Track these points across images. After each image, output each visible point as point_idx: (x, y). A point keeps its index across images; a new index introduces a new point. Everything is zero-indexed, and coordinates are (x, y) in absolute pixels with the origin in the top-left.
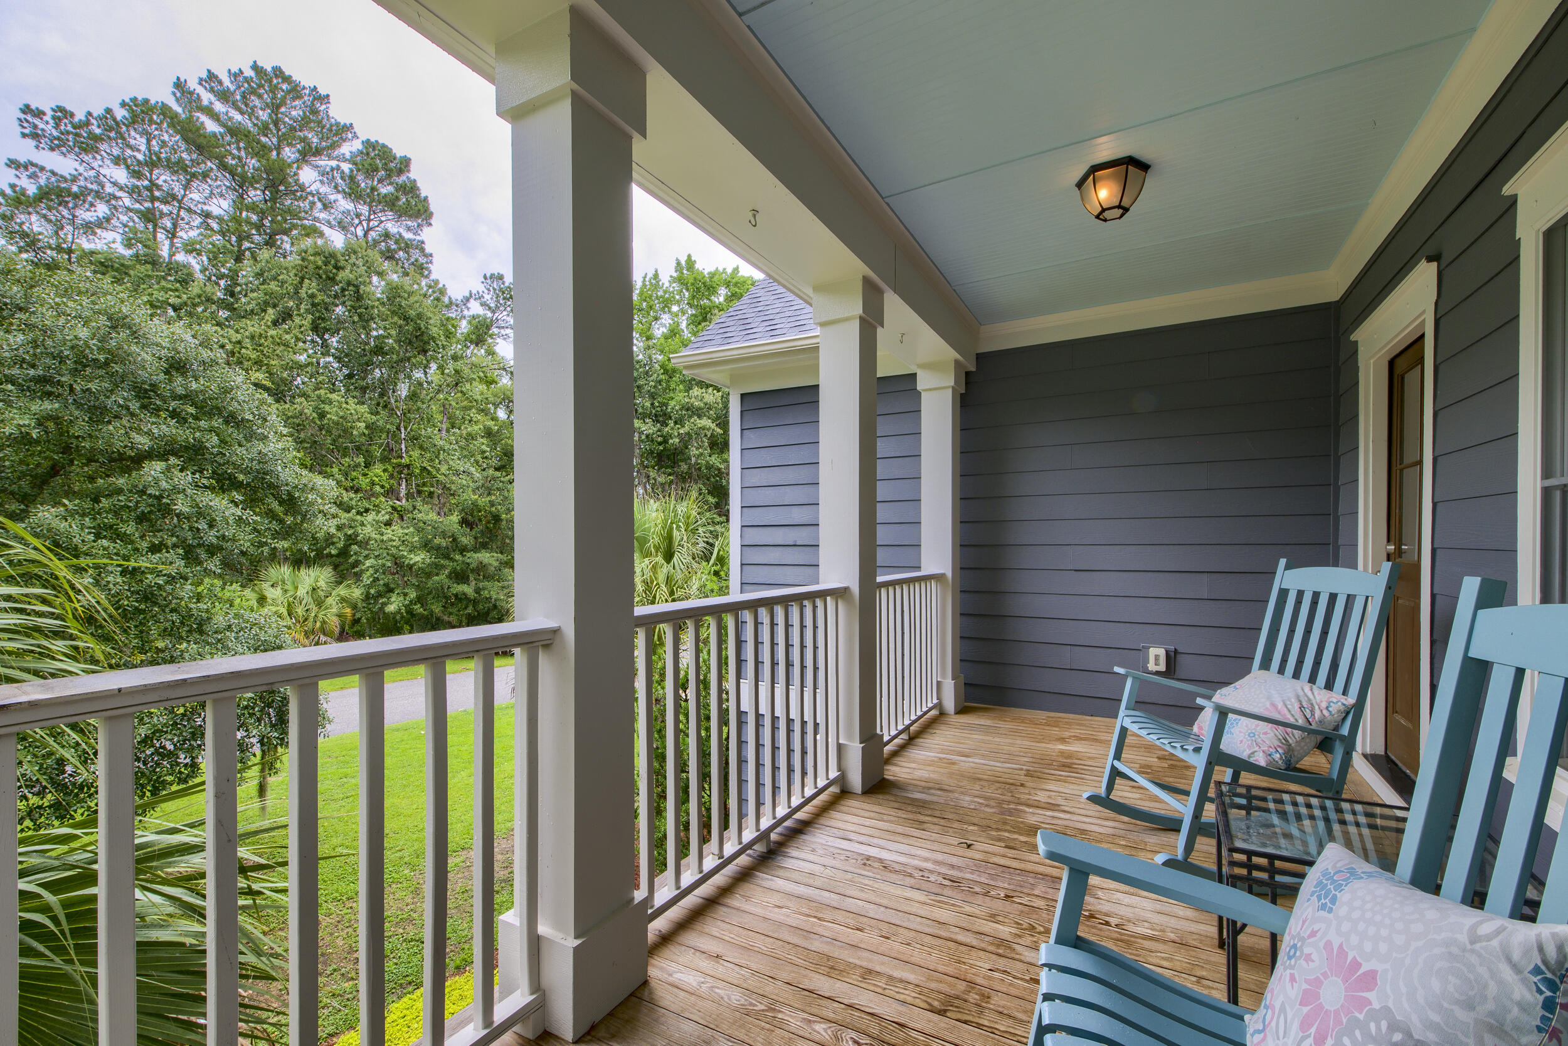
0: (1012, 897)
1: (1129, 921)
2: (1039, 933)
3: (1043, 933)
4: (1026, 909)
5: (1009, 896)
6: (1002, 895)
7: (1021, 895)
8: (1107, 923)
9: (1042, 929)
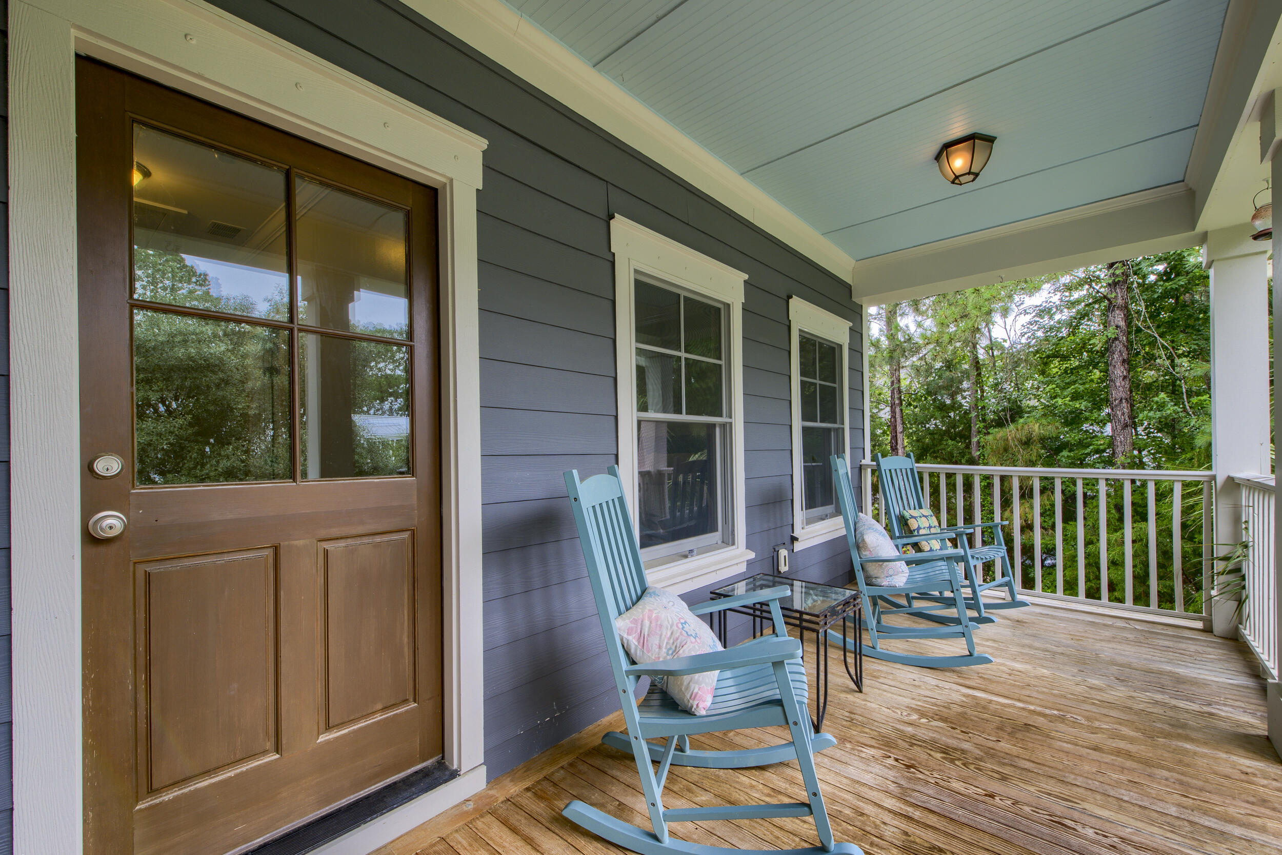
0: (986, 795)
1: (877, 759)
2: (959, 759)
3: (956, 760)
4: (971, 781)
5: (990, 796)
6: (997, 798)
7: (976, 796)
8: (897, 760)
9: (957, 762)
